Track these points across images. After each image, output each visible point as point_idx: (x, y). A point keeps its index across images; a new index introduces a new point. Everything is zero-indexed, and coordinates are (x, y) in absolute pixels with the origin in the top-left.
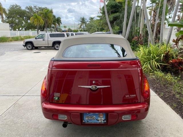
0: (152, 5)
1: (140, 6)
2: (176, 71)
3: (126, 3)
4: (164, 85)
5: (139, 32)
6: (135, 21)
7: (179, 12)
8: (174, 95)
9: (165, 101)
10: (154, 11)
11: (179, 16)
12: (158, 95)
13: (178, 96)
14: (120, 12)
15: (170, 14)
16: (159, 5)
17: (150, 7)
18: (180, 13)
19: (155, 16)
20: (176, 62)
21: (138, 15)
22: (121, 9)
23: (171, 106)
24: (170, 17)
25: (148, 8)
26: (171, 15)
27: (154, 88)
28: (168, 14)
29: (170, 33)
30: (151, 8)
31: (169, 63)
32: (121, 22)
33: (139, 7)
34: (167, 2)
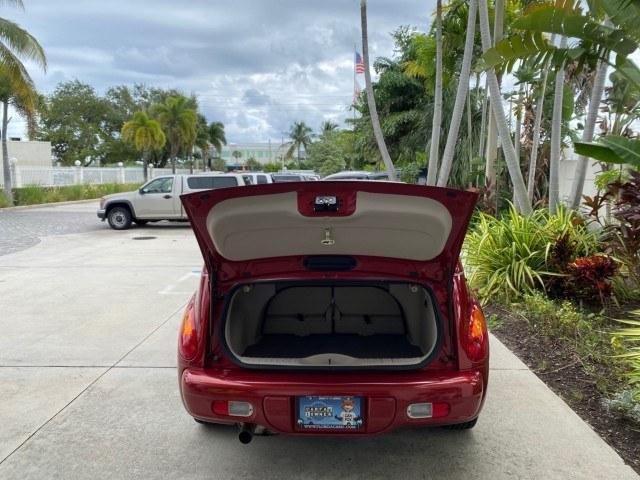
0: (522, 89)
1: (484, 88)
2: (591, 293)
3: (439, 80)
4: (552, 338)
5: (482, 174)
6: (470, 136)
7: (605, 110)
8: (579, 367)
9: (551, 385)
10: (529, 108)
11: (603, 125)
12: (532, 368)
13: (589, 370)
14: (421, 109)
15: (581, 115)
16: (540, 88)
17: (515, 93)
18: (607, 114)
19: (532, 122)
20: (587, 268)
21: (477, 118)
22: (422, 97)
23: (568, 398)
24: (580, 126)
25: (506, 96)
26: (583, 117)
27: (521, 348)
28: (574, 115)
29: (578, 175)
30: (517, 97)
31: (568, 272)
32: (424, 140)
33: (480, 90)
34: (571, 77)
